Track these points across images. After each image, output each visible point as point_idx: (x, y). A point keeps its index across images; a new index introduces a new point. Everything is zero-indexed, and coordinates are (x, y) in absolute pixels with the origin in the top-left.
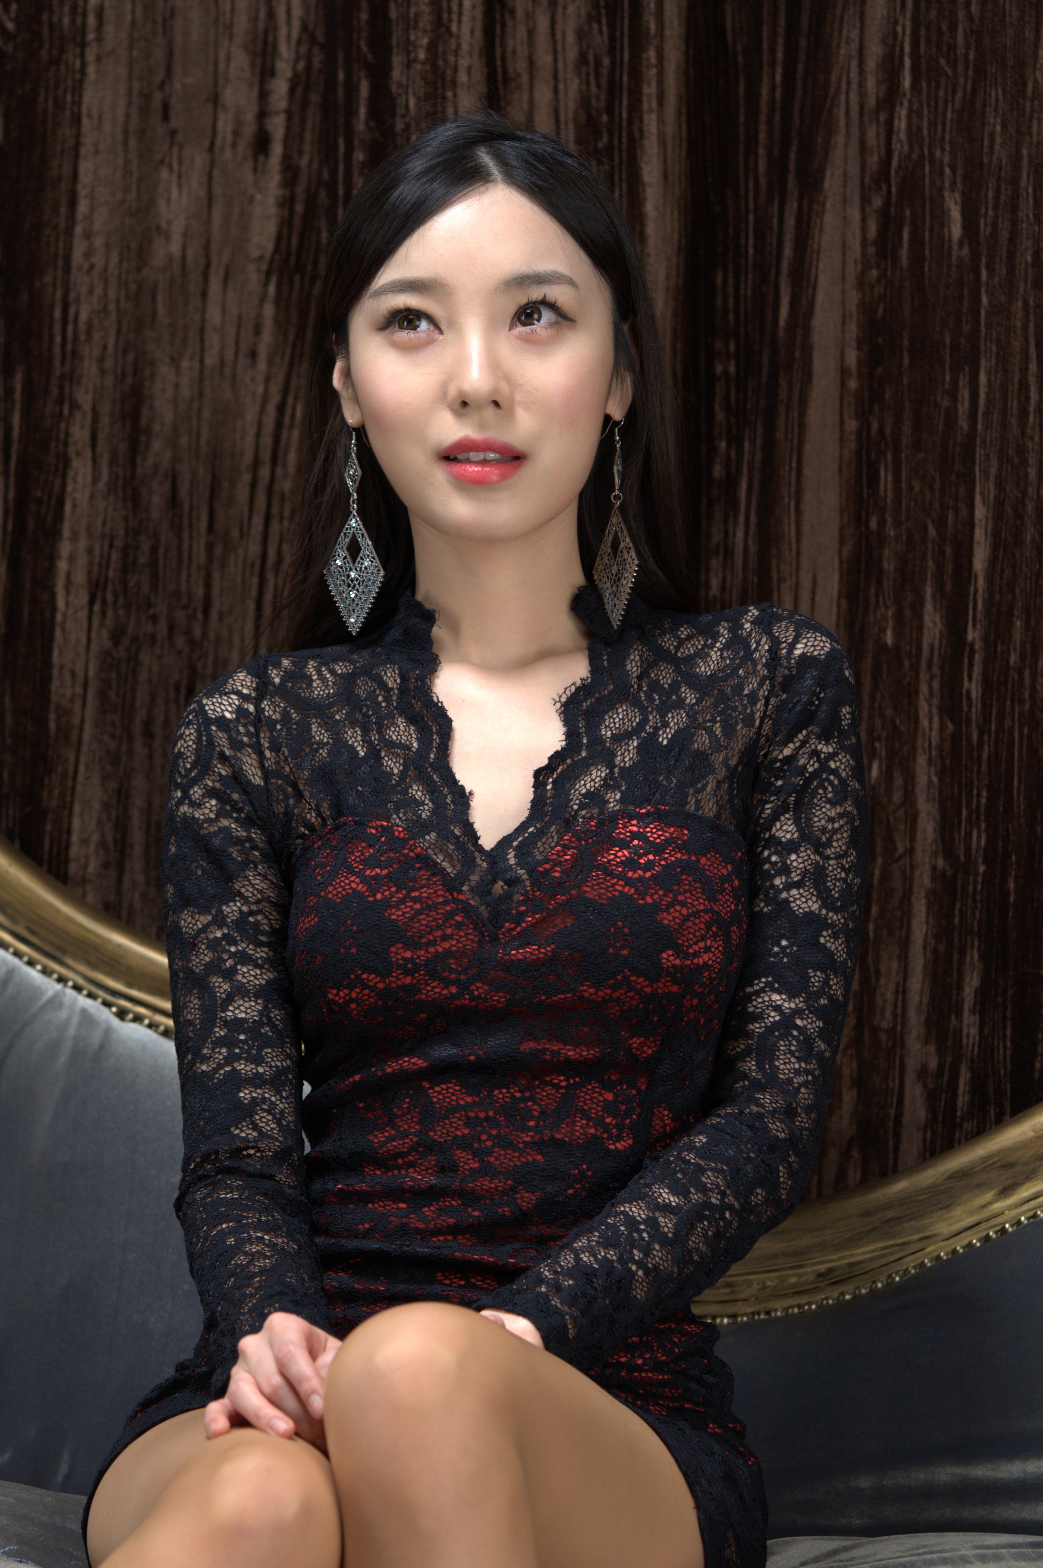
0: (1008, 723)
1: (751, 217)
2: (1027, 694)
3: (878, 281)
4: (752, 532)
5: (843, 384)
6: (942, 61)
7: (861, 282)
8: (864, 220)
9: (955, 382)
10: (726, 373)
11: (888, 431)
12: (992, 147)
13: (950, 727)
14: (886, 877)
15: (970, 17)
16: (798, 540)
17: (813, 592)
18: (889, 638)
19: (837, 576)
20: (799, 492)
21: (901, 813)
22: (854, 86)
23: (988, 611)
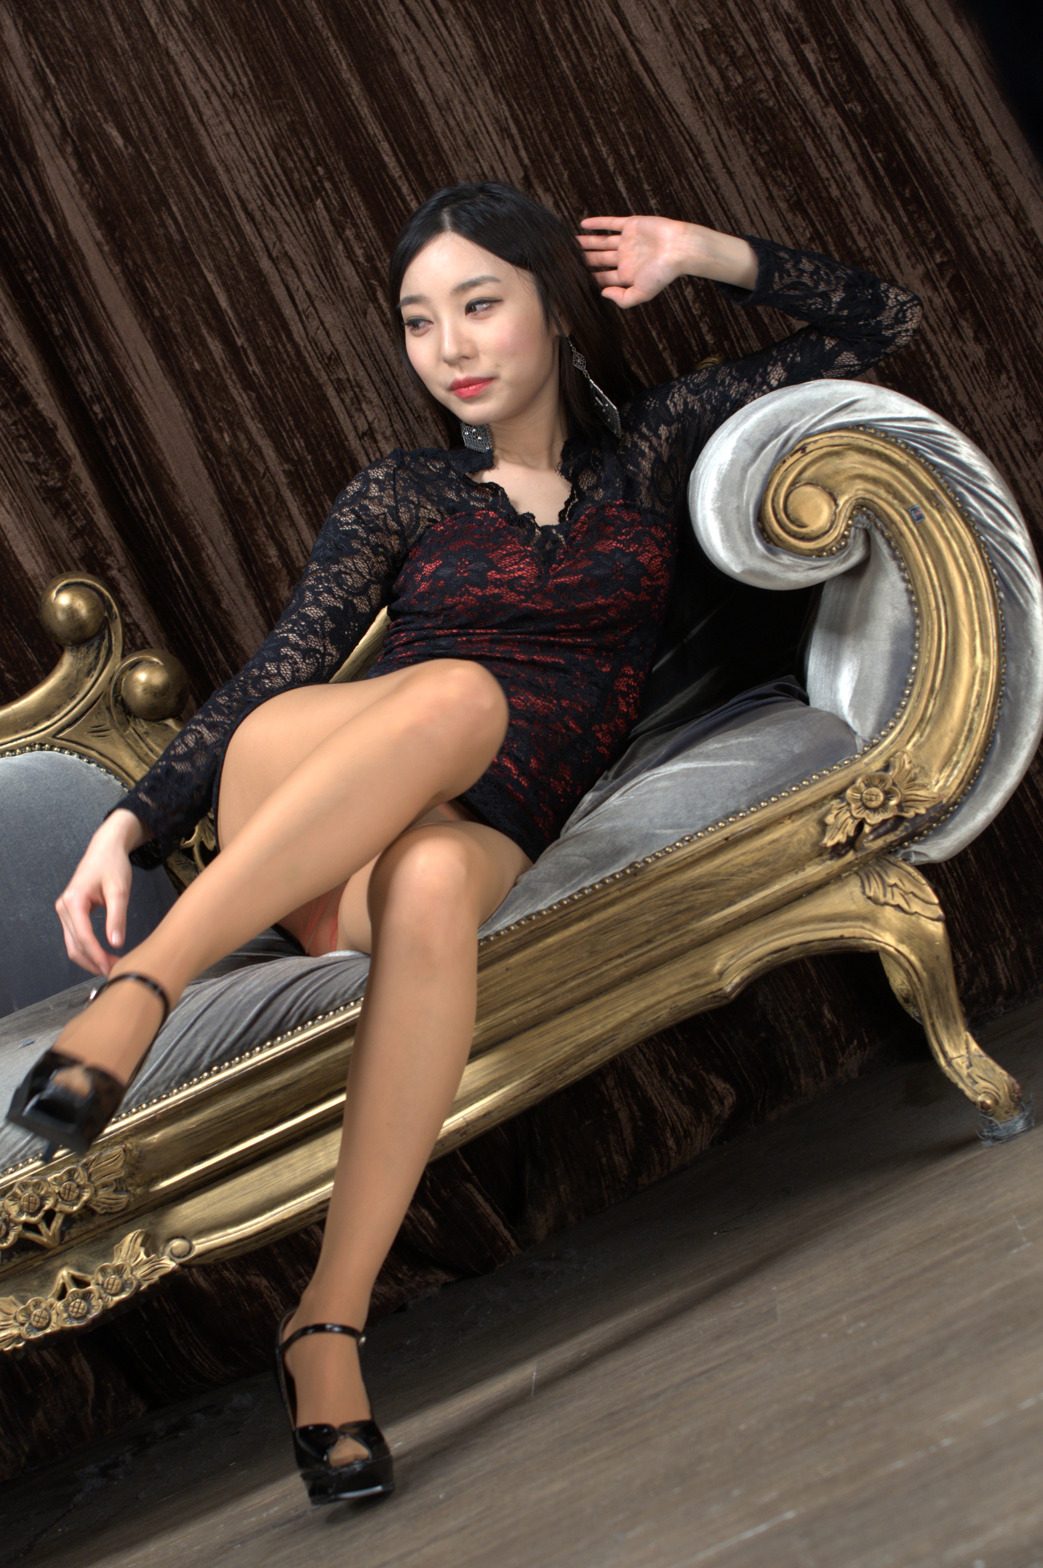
0: (283, 376)
1: (5, 193)
2: (285, 356)
3: (91, 189)
4: (94, 352)
5: (101, 251)
6: (66, 60)
7: (83, 195)
8: (67, 162)
9: (161, 218)
10: (34, 279)
11: (139, 262)
12: (115, 89)
13: (253, 395)
14: (262, 490)
15: (69, 31)
16: (122, 342)
17: (144, 365)
18: (197, 366)
19: (151, 351)
20: (109, 317)
21: (252, 452)
22: (26, 97)
23: (242, 325)
